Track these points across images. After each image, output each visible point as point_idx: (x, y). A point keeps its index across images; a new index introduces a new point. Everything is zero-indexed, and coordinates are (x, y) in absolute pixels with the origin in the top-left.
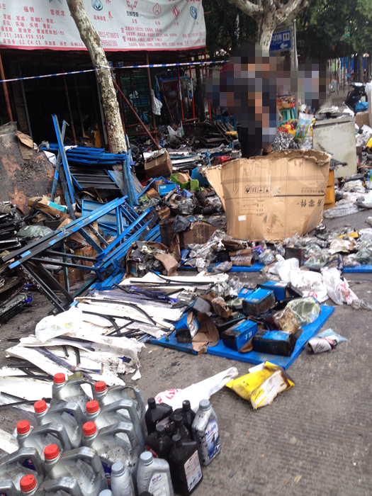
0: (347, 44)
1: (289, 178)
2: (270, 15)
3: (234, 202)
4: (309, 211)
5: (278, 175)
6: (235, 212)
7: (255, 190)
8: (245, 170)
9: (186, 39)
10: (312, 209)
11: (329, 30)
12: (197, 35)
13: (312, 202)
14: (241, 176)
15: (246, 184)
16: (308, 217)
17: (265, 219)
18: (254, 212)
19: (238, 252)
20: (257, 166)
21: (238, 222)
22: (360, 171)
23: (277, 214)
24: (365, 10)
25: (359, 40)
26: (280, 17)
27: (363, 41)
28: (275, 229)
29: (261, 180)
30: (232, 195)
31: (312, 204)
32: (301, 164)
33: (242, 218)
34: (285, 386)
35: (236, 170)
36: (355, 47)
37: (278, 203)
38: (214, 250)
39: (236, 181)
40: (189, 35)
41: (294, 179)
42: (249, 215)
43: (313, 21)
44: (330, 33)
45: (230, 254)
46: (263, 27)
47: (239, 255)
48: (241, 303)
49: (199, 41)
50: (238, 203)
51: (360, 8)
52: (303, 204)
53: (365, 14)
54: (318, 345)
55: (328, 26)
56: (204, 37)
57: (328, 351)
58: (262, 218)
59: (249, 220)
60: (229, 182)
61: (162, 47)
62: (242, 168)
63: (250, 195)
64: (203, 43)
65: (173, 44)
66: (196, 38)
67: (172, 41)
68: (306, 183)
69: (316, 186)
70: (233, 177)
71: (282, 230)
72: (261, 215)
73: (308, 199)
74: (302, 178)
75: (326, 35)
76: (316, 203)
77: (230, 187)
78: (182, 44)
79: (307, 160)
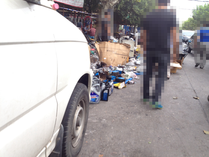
0: (128, 20)
1: (119, 49)
2: (108, 3)
3: (103, 53)
4: (124, 60)
5: (116, 48)
6: (103, 57)
7: (109, 51)
8: (107, 45)
9: (77, 3)
10: (125, 59)
11: (123, 14)
12: (81, 2)
13: (125, 57)
14: (106, 46)
15: (107, 49)
16: (123, 61)
17: (112, 59)
18: (109, 57)
19: (105, 66)
20: (111, 44)
21: (104, 60)
22: (134, 56)
23: (115, 59)
24: (135, 10)
25: (132, 19)
26: (111, 4)
27: (133, 20)
28: (114, 63)
29: (111, 48)
30: (103, 52)
31: (125, 58)
32: (123, 46)
33: (105, 58)
34: (125, 86)
35: (105, 44)
36: (131, 22)
37: (116, 56)
38: (98, 65)
39: (104, 47)
40: (78, 2)
41: (121, 50)
42: (107, 58)
43: (119, 9)
44: (123, 15)
45: (103, 66)
46: (105, 6)
47: (105, 67)
48: (111, 73)
49: (81, 5)
50: (104, 54)
51: (134, 9)
52: (123, 58)
53: (135, 11)
54: (130, 82)
55: (123, 12)
56: (83, 4)
57: (133, 84)
58: (111, 59)
59: (107, 59)
60: (102, 48)
61: (69, 4)
62: (106, 44)
63: (108, 52)
64: (82, 6)
65: (73, 4)
66: (80, 4)
67: (72, 3)
68: (124, 52)
69: (126, 53)
70: (103, 46)
71: (116, 64)
72: (111, 58)
73: (124, 56)
74: (123, 50)
75: (121, 15)
76: (126, 58)
77: (102, 49)
78: (75, 4)
79: (125, 45)
